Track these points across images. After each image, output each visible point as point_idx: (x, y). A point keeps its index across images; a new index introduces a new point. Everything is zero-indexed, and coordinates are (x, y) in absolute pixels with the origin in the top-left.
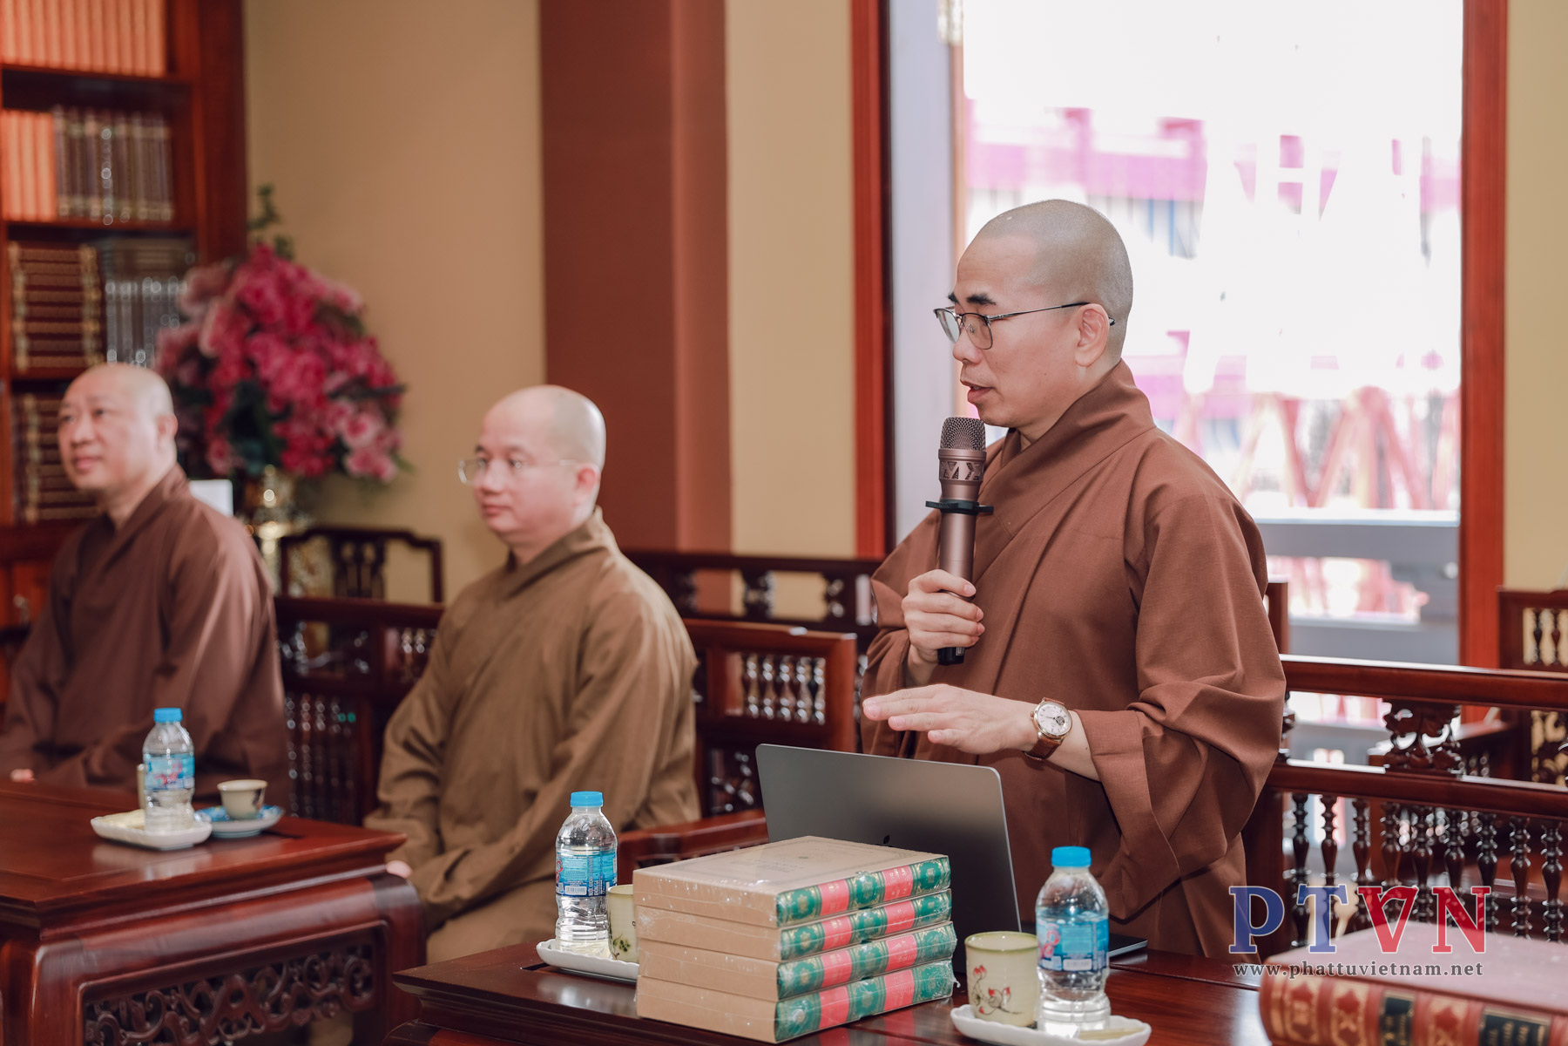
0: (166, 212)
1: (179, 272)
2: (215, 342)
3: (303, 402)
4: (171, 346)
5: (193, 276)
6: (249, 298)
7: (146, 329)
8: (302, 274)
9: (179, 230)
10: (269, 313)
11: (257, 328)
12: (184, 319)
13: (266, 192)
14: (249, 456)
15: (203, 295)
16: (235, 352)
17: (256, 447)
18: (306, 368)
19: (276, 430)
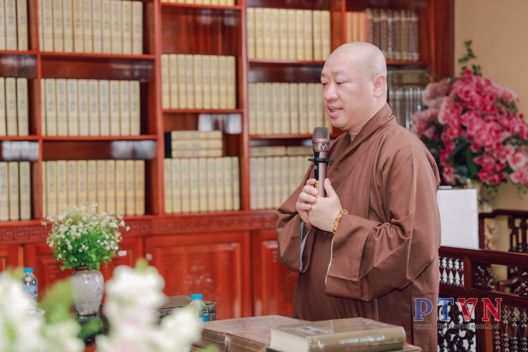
0: (415, 57)
1: (423, 86)
2: (446, 118)
3: (490, 146)
4: (422, 121)
5: (430, 87)
6: (462, 96)
7: (407, 113)
8: (488, 82)
9: (422, 64)
10: (472, 102)
11: (465, 110)
12: (425, 108)
13: (468, 44)
14: (461, 173)
15: (434, 95)
16: (456, 122)
17: (464, 169)
18: (491, 129)
19: (476, 160)
